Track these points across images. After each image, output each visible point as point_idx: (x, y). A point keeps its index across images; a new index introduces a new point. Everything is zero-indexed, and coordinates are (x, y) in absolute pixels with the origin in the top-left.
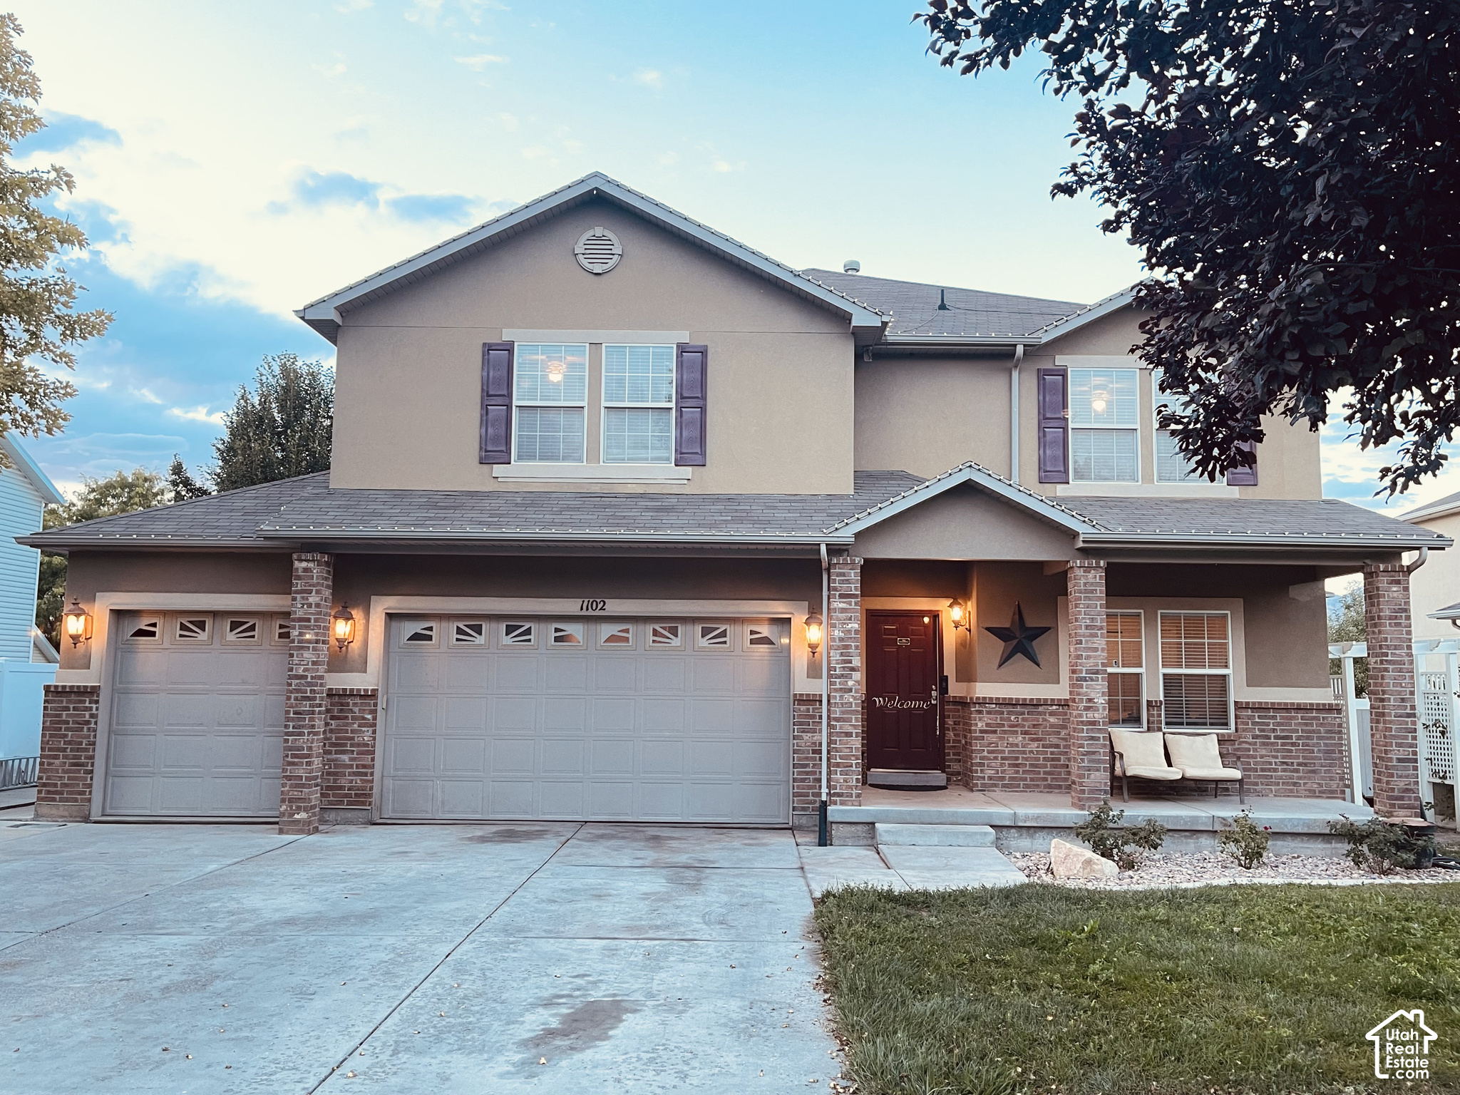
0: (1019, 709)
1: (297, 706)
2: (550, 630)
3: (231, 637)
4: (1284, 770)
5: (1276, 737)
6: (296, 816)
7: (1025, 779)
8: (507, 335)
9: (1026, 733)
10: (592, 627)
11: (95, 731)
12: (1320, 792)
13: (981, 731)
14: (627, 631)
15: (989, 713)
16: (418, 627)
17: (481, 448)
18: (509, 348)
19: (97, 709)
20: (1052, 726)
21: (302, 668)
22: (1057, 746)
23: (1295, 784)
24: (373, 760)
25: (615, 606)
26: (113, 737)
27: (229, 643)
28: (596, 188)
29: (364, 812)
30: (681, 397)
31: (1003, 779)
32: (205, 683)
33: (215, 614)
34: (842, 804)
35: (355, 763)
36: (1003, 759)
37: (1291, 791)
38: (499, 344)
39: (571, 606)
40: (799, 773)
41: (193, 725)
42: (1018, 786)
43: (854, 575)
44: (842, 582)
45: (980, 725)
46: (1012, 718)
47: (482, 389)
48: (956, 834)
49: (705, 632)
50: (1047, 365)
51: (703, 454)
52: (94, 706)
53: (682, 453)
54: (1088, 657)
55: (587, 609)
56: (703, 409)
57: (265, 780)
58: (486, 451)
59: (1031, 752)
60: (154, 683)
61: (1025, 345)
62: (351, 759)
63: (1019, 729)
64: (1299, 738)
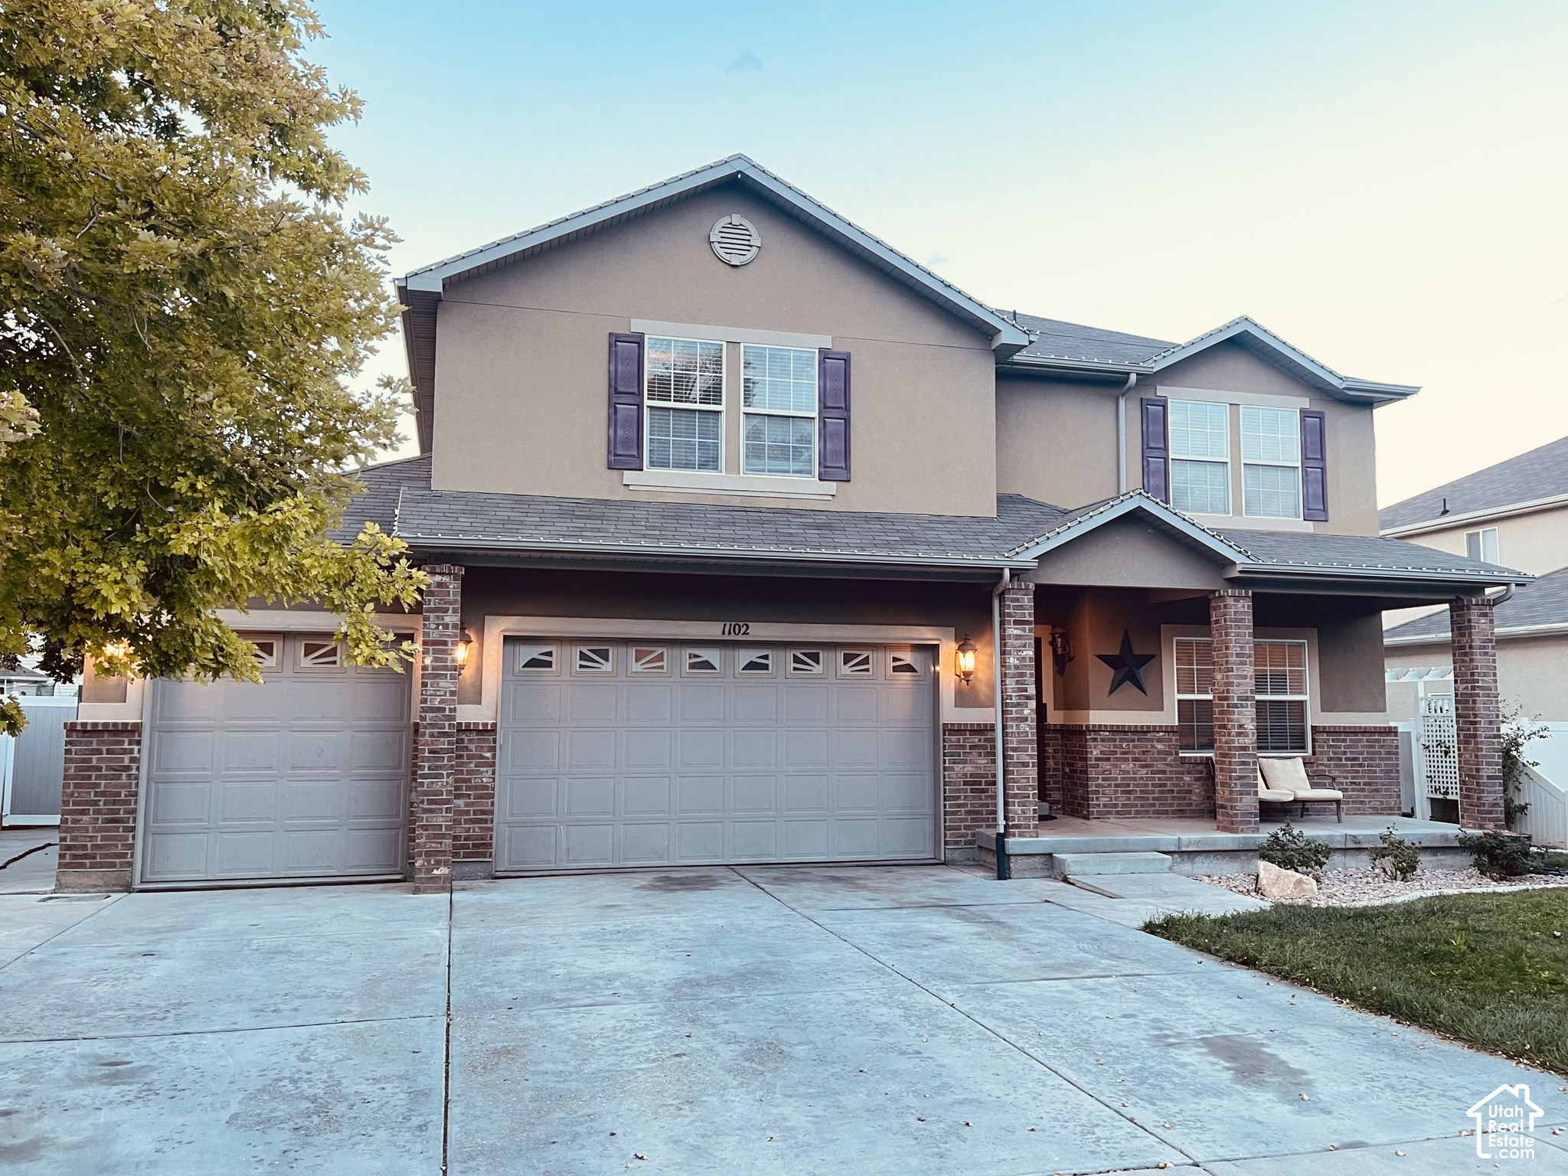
0: (1130, 736)
1: (433, 744)
2: (685, 654)
3: (306, 662)
4: (1353, 790)
5: (1347, 759)
6: (435, 872)
7: (1136, 806)
8: (637, 326)
9: (1136, 760)
10: (730, 653)
11: (137, 778)
12: (1382, 809)
13: (1097, 759)
14: (766, 657)
15: (1103, 740)
16: (534, 652)
17: (609, 452)
18: (639, 340)
19: (139, 751)
20: (1159, 752)
21: (439, 699)
22: (1164, 772)
23: (1361, 802)
24: (493, 804)
25: (759, 631)
26: (153, 785)
27: (304, 670)
28: (739, 172)
29: (485, 866)
30: (824, 406)
31: (1116, 806)
32: (272, 718)
33: (286, 635)
34: (1021, 835)
35: (472, 809)
36: (1116, 786)
37: (1359, 809)
38: (627, 336)
39: (712, 630)
40: (951, 806)
41: (259, 769)
42: (1130, 812)
43: (1027, 601)
44: (1016, 608)
45: (1095, 753)
46: (1124, 745)
47: (610, 386)
48: (1137, 861)
49: (847, 659)
50: (1149, 395)
51: (848, 468)
52: (136, 748)
53: (825, 467)
54: (1239, 685)
55: (730, 633)
56: (847, 421)
57: (354, 833)
58: (616, 455)
59: (1141, 778)
60: (208, 719)
61: (1138, 374)
62: (467, 805)
63: (1130, 756)
64: (1364, 759)
